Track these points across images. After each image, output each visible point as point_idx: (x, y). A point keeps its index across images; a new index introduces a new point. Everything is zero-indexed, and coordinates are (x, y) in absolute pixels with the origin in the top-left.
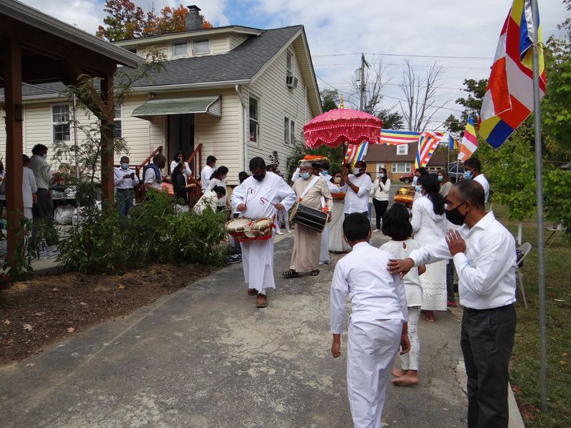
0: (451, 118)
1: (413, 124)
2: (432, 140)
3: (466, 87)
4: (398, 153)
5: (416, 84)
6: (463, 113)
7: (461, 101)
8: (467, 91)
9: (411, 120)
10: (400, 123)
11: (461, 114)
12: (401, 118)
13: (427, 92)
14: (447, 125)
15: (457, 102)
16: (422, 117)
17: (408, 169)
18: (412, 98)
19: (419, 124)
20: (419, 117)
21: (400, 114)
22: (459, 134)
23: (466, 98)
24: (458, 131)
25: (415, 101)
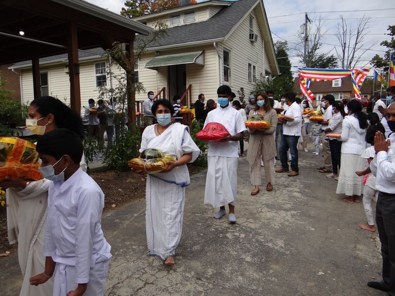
0: (377, 57)
1: (345, 63)
2: (360, 75)
3: (389, 32)
4: (333, 86)
5: (348, 33)
6: (386, 52)
7: (385, 43)
8: (390, 35)
9: (343, 61)
10: (335, 63)
11: (385, 53)
12: (336, 59)
13: (357, 38)
14: (373, 63)
15: (381, 44)
16: (353, 57)
17: (341, 97)
18: (345, 44)
19: (350, 63)
20: (350, 58)
21: (335, 56)
22: (382, 69)
23: (389, 41)
24: (382, 66)
25: (347, 46)
